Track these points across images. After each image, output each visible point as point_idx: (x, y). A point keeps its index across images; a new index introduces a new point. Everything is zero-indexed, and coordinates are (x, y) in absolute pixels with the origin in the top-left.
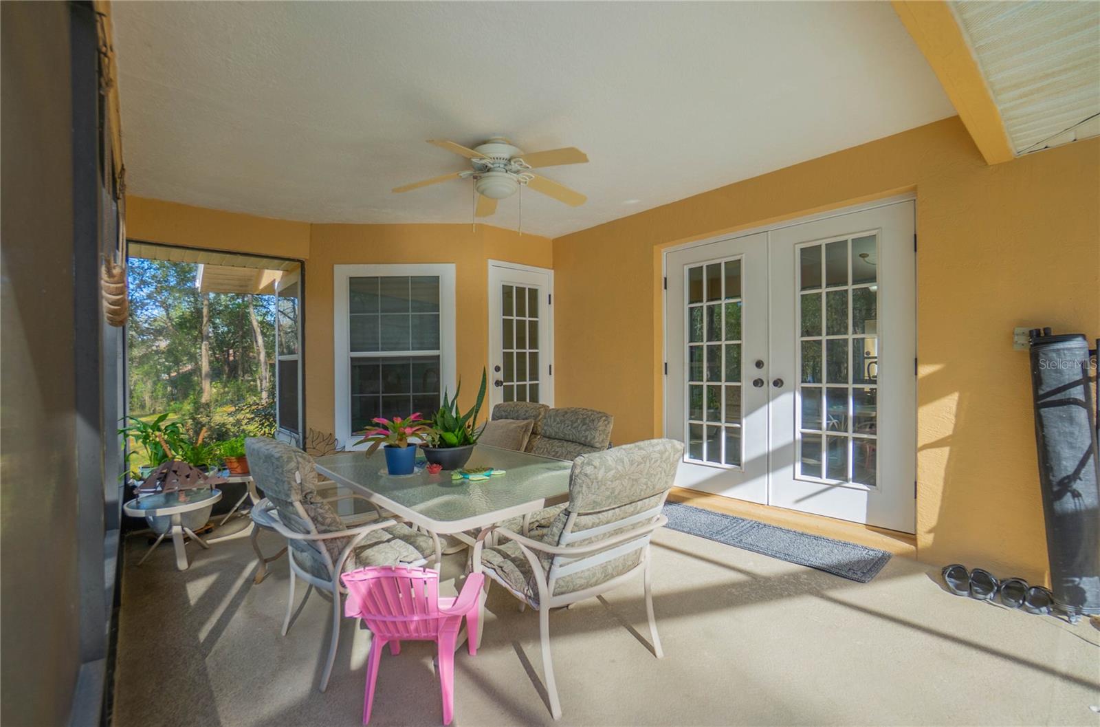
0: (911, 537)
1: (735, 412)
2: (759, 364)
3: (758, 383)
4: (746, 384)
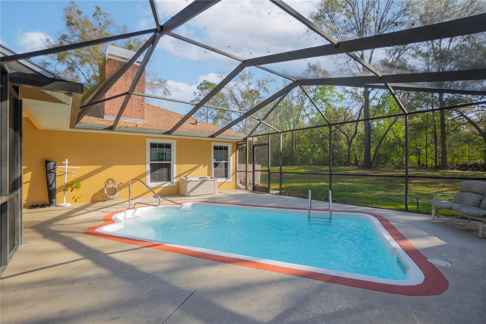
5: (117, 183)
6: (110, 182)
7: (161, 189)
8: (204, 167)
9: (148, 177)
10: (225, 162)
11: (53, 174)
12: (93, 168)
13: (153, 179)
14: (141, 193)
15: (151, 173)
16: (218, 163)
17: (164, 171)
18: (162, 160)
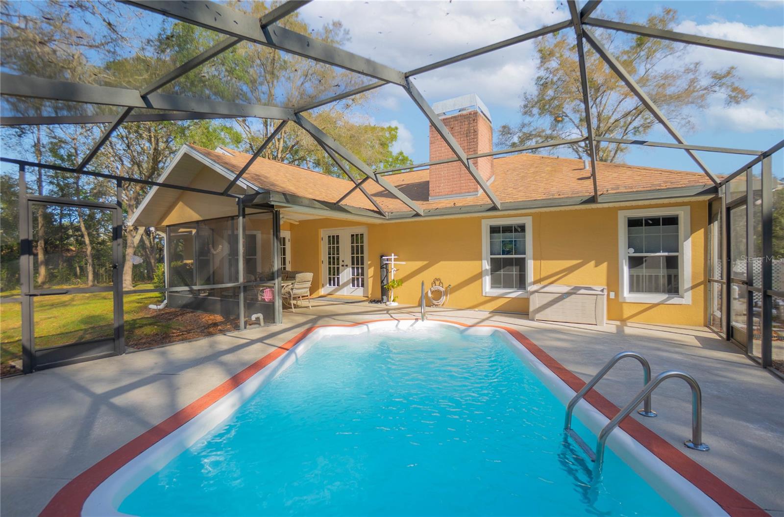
0: (368, 297)
1: (338, 274)
2: (343, 261)
3: (343, 266)
4: (340, 266)
5: (446, 285)
6: (437, 283)
7: (505, 301)
8: (596, 266)
9: (487, 279)
10: (666, 254)
11: (385, 270)
12: (419, 264)
13: (495, 283)
14: (476, 303)
15: (491, 274)
16: (642, 258)
17: (514, 271)
18: (509, 253)
